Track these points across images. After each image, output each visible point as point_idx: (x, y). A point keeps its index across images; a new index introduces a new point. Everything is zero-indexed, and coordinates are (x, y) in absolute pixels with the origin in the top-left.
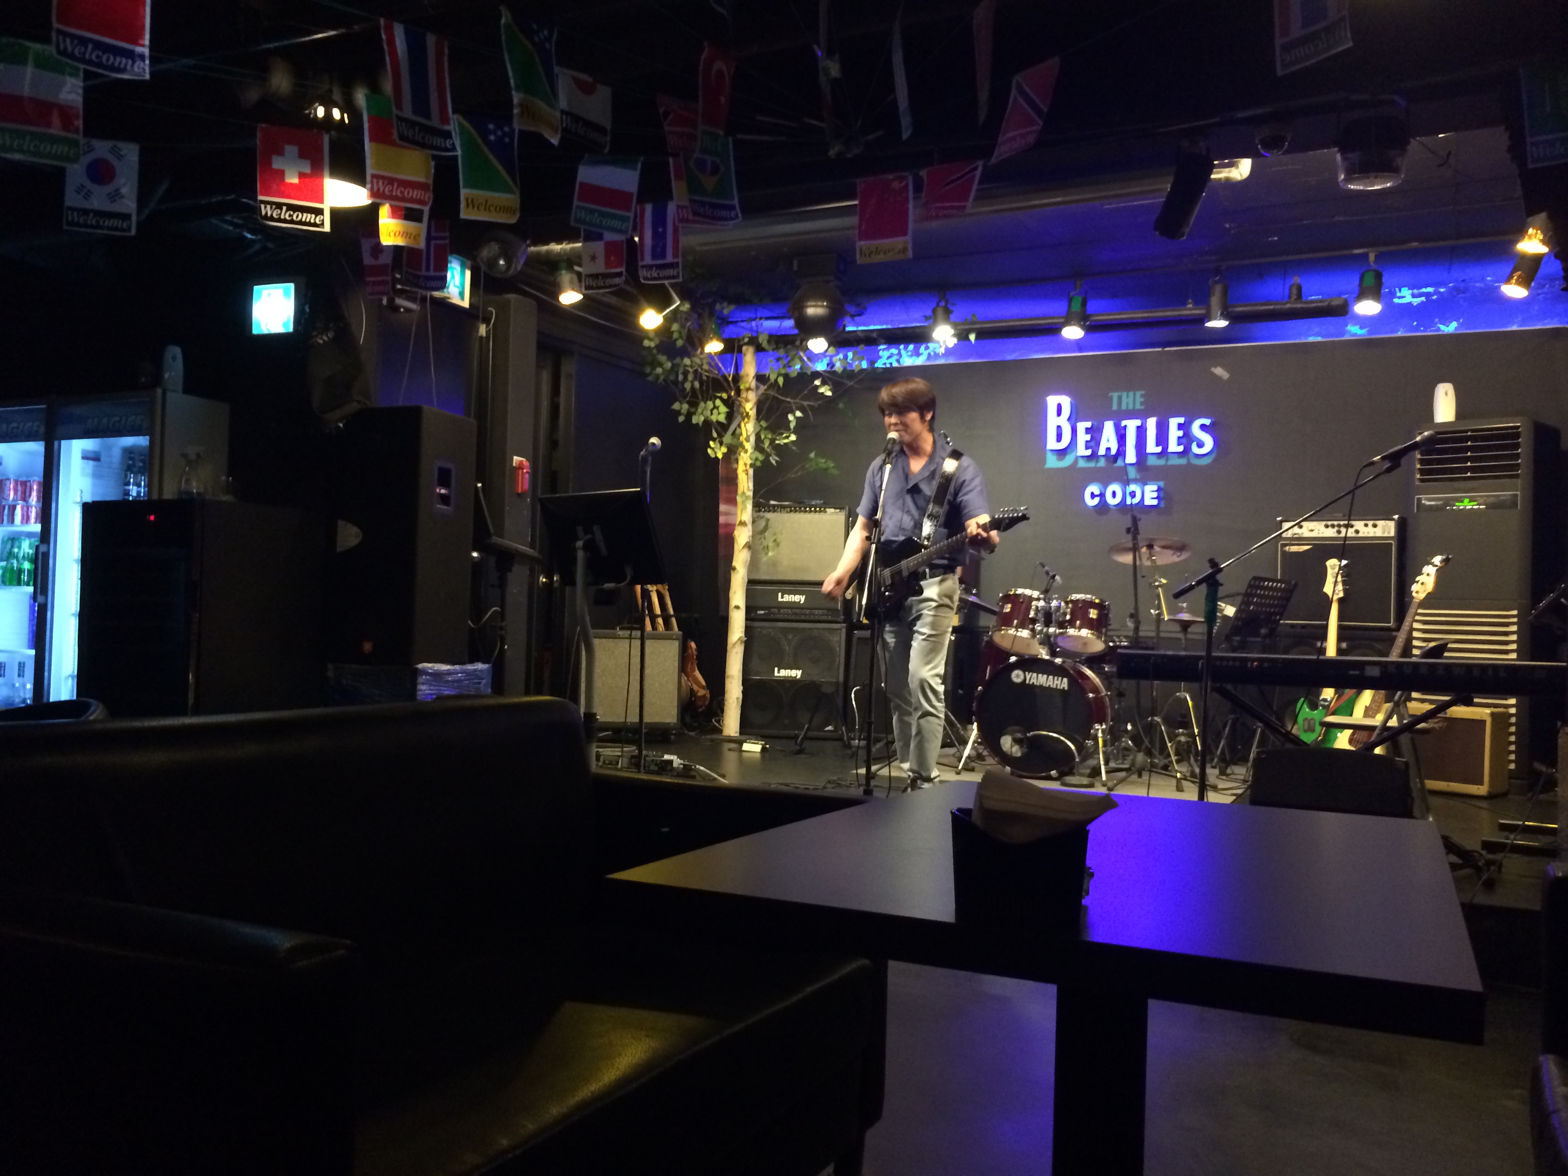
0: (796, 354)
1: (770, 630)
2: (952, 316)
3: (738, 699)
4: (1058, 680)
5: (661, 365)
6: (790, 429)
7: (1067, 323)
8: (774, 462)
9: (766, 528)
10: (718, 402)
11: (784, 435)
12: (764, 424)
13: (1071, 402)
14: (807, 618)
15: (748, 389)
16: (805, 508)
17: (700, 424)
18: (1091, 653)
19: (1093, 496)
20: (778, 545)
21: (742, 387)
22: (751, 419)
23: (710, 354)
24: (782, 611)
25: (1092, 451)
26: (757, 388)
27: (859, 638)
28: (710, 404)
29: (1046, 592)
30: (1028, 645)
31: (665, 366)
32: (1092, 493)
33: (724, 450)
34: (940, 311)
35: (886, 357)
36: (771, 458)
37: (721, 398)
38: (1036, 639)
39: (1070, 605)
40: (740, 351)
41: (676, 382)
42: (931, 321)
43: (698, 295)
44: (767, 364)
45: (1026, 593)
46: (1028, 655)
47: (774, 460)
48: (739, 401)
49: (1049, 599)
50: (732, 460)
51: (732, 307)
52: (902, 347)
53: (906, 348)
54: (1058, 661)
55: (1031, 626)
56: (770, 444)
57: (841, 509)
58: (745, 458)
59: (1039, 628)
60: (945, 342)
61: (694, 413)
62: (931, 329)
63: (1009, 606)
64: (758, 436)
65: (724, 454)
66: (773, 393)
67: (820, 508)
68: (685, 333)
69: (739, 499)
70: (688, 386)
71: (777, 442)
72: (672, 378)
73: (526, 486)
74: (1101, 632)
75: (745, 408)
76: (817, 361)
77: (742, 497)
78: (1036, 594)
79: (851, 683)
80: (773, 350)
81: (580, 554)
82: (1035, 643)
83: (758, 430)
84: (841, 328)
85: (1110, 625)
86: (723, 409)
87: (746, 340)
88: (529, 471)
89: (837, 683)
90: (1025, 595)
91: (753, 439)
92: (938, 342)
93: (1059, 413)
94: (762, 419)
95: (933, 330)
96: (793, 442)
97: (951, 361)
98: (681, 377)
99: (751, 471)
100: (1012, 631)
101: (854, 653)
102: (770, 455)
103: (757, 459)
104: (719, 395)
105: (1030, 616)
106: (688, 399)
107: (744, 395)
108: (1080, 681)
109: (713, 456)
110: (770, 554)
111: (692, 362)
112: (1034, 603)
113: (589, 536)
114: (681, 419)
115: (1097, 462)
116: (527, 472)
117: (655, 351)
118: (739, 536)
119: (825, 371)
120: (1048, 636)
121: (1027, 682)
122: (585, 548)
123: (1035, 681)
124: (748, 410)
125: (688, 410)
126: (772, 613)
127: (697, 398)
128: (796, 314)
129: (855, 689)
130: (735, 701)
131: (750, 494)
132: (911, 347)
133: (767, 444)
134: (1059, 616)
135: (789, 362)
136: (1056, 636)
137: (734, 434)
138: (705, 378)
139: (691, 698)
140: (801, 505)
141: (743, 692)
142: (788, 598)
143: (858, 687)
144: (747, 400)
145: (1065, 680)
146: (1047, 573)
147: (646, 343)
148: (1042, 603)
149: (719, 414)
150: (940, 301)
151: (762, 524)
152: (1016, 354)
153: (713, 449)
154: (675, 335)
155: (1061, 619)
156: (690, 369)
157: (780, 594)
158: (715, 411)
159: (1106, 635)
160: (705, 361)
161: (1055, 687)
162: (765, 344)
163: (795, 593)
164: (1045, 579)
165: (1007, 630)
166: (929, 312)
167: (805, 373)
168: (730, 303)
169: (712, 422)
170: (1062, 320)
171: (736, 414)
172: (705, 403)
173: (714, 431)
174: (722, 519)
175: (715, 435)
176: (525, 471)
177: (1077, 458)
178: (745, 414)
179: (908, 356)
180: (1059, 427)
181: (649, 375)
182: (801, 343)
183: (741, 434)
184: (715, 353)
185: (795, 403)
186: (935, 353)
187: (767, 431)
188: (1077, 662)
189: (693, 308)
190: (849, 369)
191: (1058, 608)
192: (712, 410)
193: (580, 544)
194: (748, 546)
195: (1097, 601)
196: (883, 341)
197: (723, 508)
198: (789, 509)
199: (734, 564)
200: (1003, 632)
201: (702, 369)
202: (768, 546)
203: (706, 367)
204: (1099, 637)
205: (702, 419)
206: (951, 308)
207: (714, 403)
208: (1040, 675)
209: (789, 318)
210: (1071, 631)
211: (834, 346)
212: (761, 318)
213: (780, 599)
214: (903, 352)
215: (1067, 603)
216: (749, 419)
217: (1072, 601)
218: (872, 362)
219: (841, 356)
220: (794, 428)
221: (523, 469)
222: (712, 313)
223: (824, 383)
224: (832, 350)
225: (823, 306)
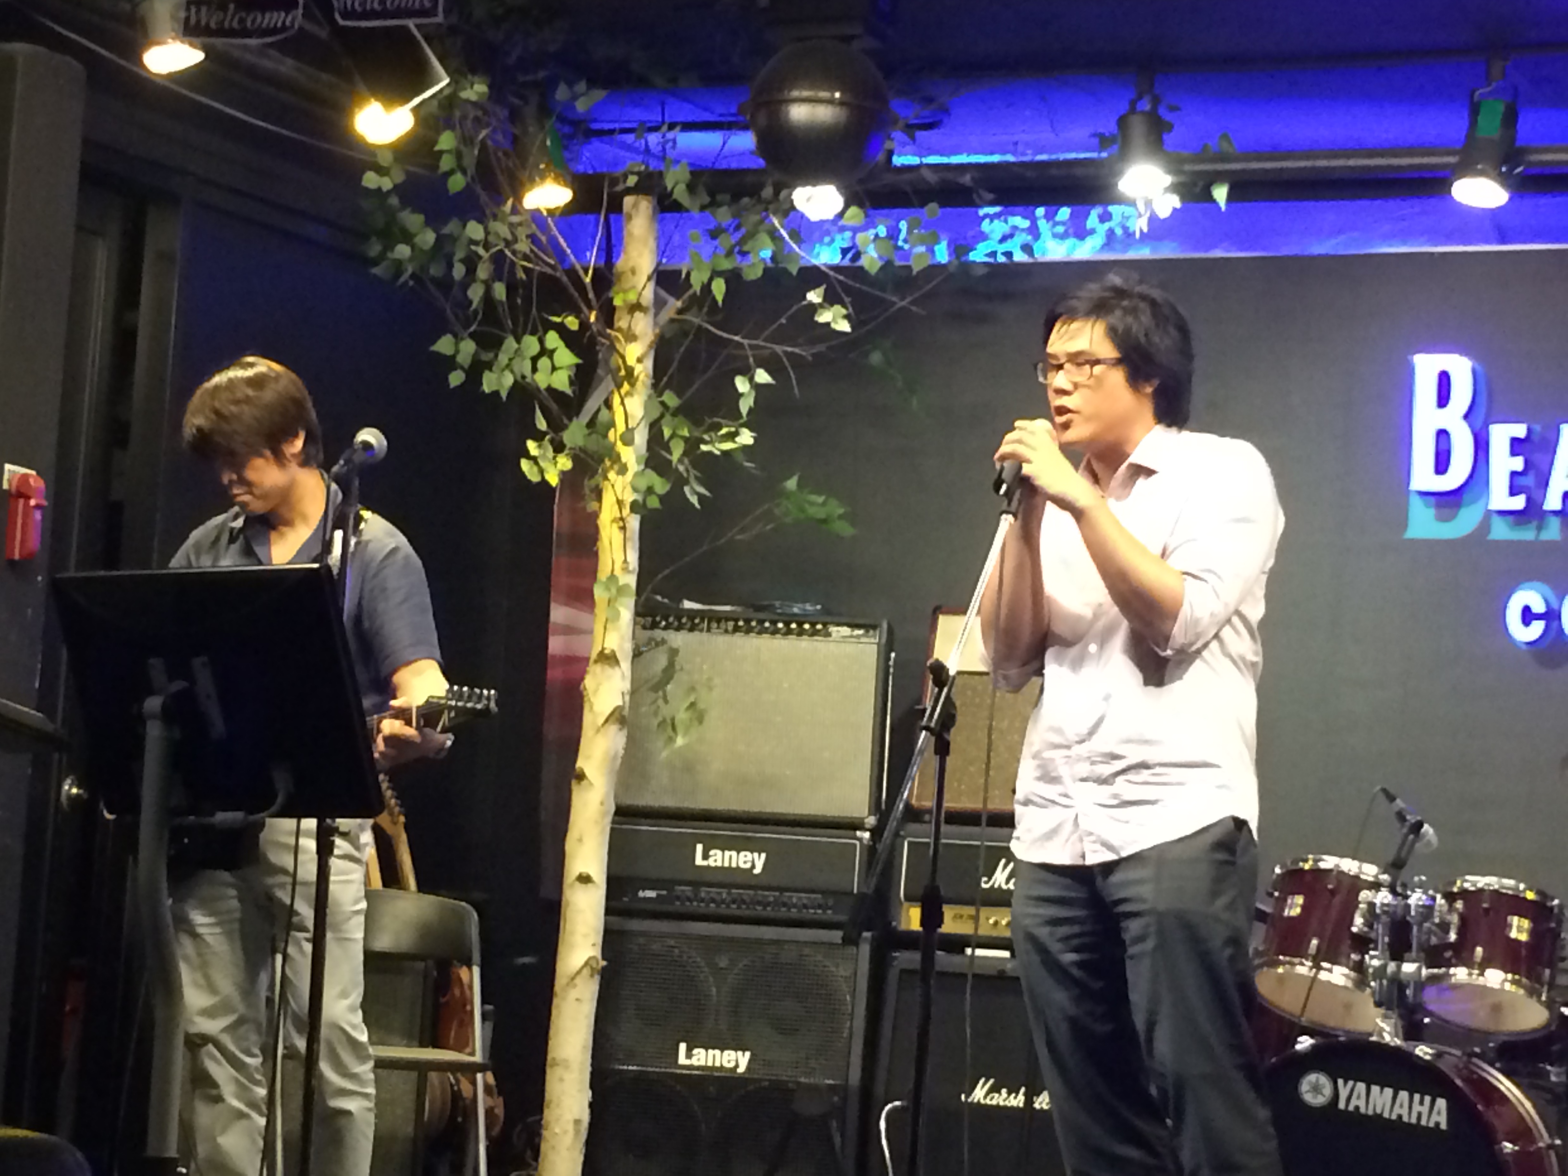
0: (762, 221)
1: (672, 942)
2: (1168, 138)
3: (577, 1122)
4: (1421, 1103)
5: (407, 238)
6: (740, 415)
7: (1465, 168)
8: (694, 500)
9: (669, 672)
10: (553, 339)
11: (724, 431)
12: (671, 399)
13: (1474, 372)
14: (769, 912)
15: (635, 307)
16: (774, 623)
17: (504, 395)
18: (1511, 1034)
19: (1528, 616)
20: (700, 718)
21: (617, 302)
22: (639, 384)
23: (536, 215)
24: (703, 892)
25: (1528, 500)
26: (659, 304)
27: (903, 971)
28: (531, 344)
29: (1396, 866)
30: (1348, 1007)
31: (417, 240)
32: (1526, 610)
33: (565, 463)
34: (1138, 127)
35: (998, 236)
36: (687, 489)
37: (562, 330)
38: (1368, 990)
39: (1459, 905)
40: (616, 207)
41: (446, 284)
42: (1116, 148)
43: (512, 60)
44: (683, 247)
45: (1345, 869)
46: (1347, 1032)
47: (694, 492)
48: (608, 337)
49: (1405, 886)
50: (587, 491)
51: (599, 95)
52: (1040, 211)
53: (1049, 217)
54: (1423, 1051)
55: (1354, 957)
56: (685, 454)
57: (869, 627)
58: (618, 488)
59: (1376, 963)
60: (1148, 203)
61: (489, 366)
62: (1112, 169)
63: (1300, 900)
64: (655, 428)
65: (564, 475)
66: (696, 321)
67: (813, 625)
68: (472, 156)
69: (599, 592)
70: (475, 293)
71: (704, 448)
72: (436, 270)
73: (34, 542)
74: (1538, 979)
75: (623, 357)
76: (821, 241)
77: (608, 589)
78: (1369, 871)
79: (880, 1090)
80: (703, 208)
81: (154, 731)
82: (1365, 1000)
83: (656, 414)
84: (881, 157)
85: (1563, 959)
86: (565, 357)
87: (632, 180)
88: (45, 503)
89: (842, 1090)
90: (1342, 872)
91: (641, 437)
92: (1132, 203)
93: (1443, 399)
94: (668, 386)
95: (1119, 174)
96: (745, 448)
97: (1168, 251)
98: (459, 271)
99: (634, 522)
100: (1304, 969)
101: (889, 1012)
102: (686, 482)
103: (650, 490)
104: (557, 320)
105: (1354, 929)
106: (472, 329)
107: (622, 322)
108: (1480, 1107)
109: (534, 477)
110: (680, 741)
111: (487, 233)
112: (1365, 895)
113: (178, 685)
114: (456, 379)
115: (1539, 528)
116: (38, 507)
117: (394, 201)
118: (596, 691)
119: (836, 268)
120: (1398, 984)
121: (1342, 1105)
122: (168, 715)
123: (1362, 1104)
124: (631, 361)
125: (475, 355)
126: (678, 898)
127: (501, 326)
128: (762, 119)
129: (889, 1106)
130: (570, 1128)
131: (631, 580)
132: (1064, 213)
133: (677, 451)
134: (1430, 932)
135: (741, 242)
136: (1421, 985)
137: (592, 424)
138: (521, 275)
139: (453, 1117)
140: (761, 616)
141: (591, 1105)
142: (718, 858)
143: (897, 1103)
144: (631, 337)
145: (1441, 1103)
146: (1401, 817)
147: (370, 180)
148: (1384, 897)
149: (554, 369)
150: (1140, 98)
151: (661, 660)
152: (1333, 242)
153: (534, 459)
154: (446, 163)
155: (1434, 940)
156: (481, 251)
157: (699, 848)
158: (544, 362)
159: (1552, 985)
160: (522, 233)
161: (1414, 1120)
162: (680, 194)
163: (738, 845)
164: (1399, 832)
165: (1293, 964)
166: (1109, 126)
167: (785, 271)
168: (593, 83)
169: (538, 389)
170: (1452, 159)
171: (600, 372)
172: (518, 340)
173: (538, 413)
174: (556, 645)
175: (542, 424)
176: (33, 502)
177: (1489, 514)
178: (623, 373)
179: (1055, 236)
180: (1442, 435)
181: (375, 262)
182: (777, 193)
183: (612, 424)
184: (549, 211)
185: (751, 347)
186: (1125, 229)
187: (680, 419)
188: (1477, 1055)
189: (496, 92)
190: (898, 263)
191: (1428, 910)
192: (535, 360)
193: (153, 704)
194: (618, 717)
195: (1530, 896)
196: (990, 196)
197: (558, 613)
198: (731, 624)
199: (580, 764)
200: (1280, 970)
201: (514, 253)
202: (673, 720)
203: (523, 246)
204: (1532, 992)
205: (508, 380)
206: (1168, 117)
207: (541, 341)
208: (1375, 1089)
209: (745, 128)
210: (1460, 974)
211: (861, 205)
212: (671, 127)
213: (699, 861)
214: (1042, 224)
215: (1450, 897)
216: (632, 385)
217: (1464, 894)
218: (960, 249)
219: (882, 231)
220: (750, 411)
221: (28, 498)
222: (545, 109)
223: (830, 299)
224: (855, 215)
225: (831, 102)
